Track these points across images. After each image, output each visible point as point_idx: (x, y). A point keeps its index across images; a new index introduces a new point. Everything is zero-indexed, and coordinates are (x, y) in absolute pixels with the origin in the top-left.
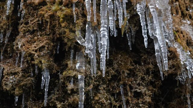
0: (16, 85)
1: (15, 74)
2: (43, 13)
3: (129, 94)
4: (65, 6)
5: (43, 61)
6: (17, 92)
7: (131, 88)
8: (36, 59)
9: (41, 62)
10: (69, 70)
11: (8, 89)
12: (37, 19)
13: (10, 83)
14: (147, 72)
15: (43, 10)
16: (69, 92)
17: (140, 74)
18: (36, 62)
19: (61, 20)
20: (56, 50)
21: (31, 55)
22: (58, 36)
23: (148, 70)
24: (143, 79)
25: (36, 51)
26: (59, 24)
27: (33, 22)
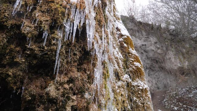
0: (30, 32)
1: (30, 27)
2: (52, 6)
3: (72, 53)
4: (63, 7)
5: (46, 27)
6: (29, 35)
7: (73, 51)
8: (43, 24)
9: (45, 26)
10: (55, 34)
11: (25, 33)
12: (47, 7)
13: (27, 30)
14: (80, 47)
15: (52, 5)
16: (52, 44)
17: (77, 47)
18: (43, 26)
19: (60, 12)
20: (52, 24)
21: (41, 21)
22: (55, 18)
23: (80, 46)
24: (78, 49)
25: (44, 21)
26: (58, 13)
27: (44, 8)
